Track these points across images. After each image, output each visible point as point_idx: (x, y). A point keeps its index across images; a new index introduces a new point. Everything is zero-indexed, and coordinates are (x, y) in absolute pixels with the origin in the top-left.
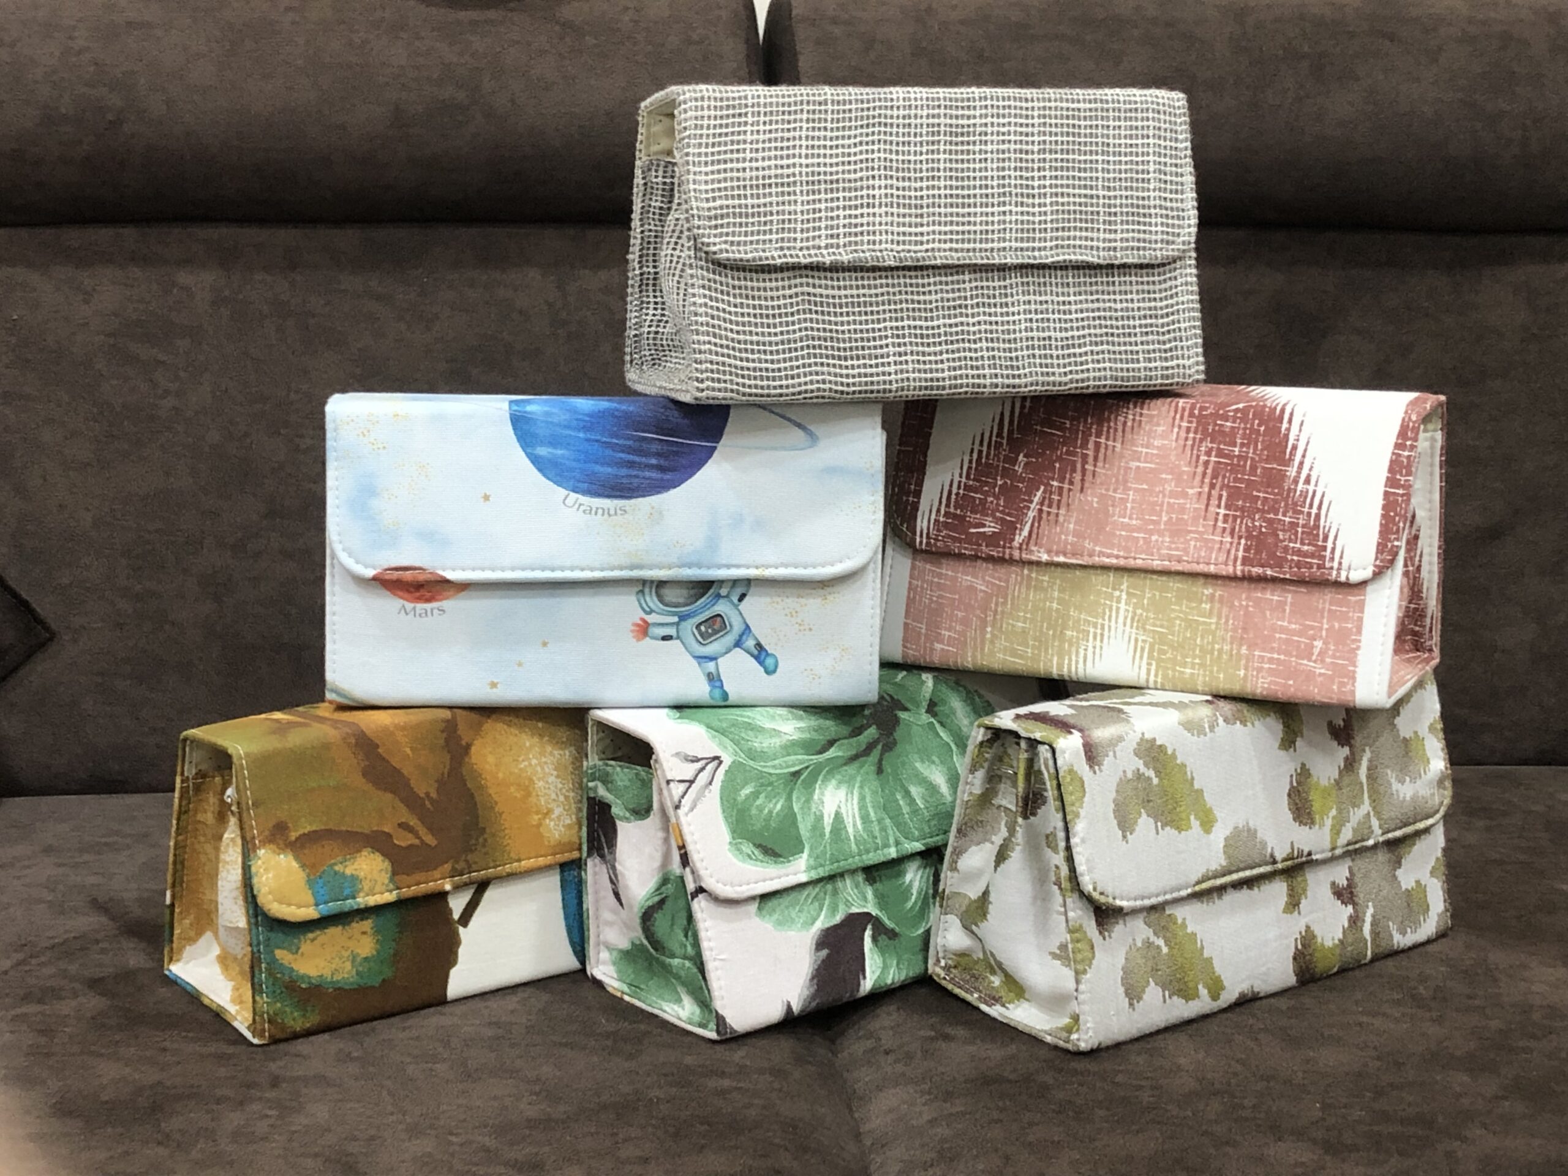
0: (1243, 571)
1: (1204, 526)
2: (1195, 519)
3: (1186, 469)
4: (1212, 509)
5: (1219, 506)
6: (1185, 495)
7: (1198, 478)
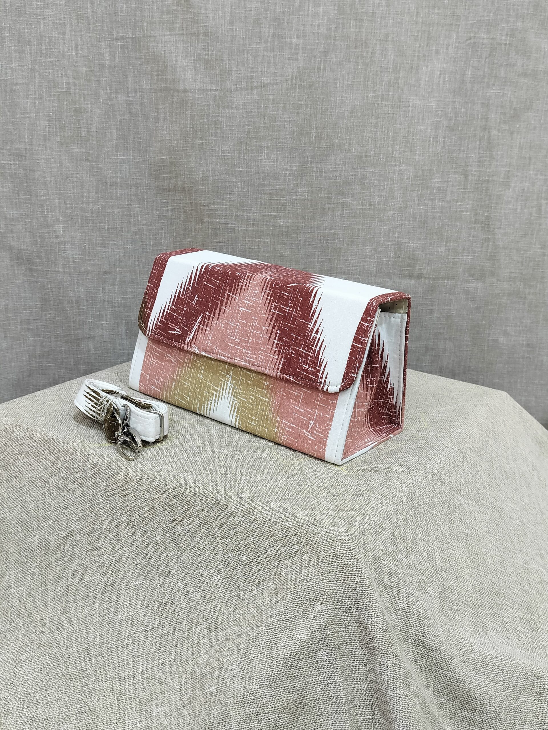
0: (280, 375)
1: (267, 348)
2: (263, 343)
3: (264, 315)
4: (272, 339)
5: (275, 339)
6: (261, 329)
7: (269, 321)
